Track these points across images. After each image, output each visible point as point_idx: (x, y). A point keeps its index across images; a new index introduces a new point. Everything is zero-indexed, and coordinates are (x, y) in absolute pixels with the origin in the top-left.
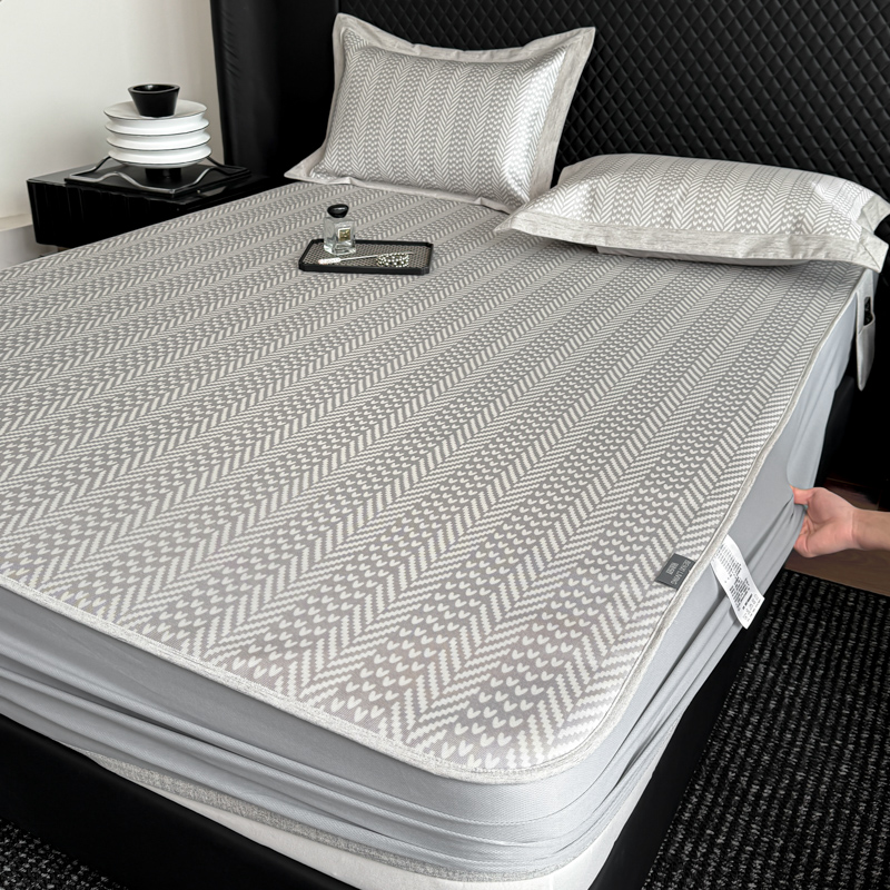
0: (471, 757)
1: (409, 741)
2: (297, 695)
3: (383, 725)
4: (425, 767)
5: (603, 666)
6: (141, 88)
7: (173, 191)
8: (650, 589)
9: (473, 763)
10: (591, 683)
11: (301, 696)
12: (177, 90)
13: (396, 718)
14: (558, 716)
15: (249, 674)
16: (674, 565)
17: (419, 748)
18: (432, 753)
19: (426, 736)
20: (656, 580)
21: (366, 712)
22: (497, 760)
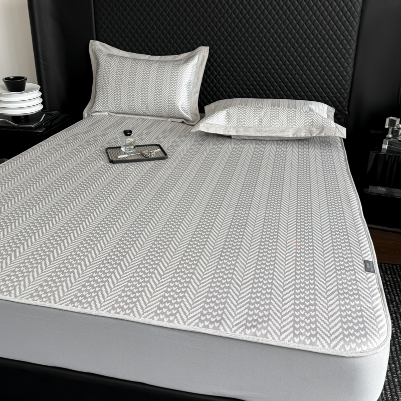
0: (357, 348)
1: (331, 347)
2: (279, 339)
3: (318, 343)
4: (342, 355)
5: (374, 306)
6: (8, 79)
7: (33, 126)
8: (367, 274)
9: (359, 350)
10: (375, 313)
11: (281, 339)
12: (26, 79)
13: (322, 340)
14: (375, 327)
15: (255, 334)
16: (368, 264)
17: (337, 348)
18: (342, 349)
19: (337, 344)
20: (366, 271)
21: (309, 340)
22: (366, 347)
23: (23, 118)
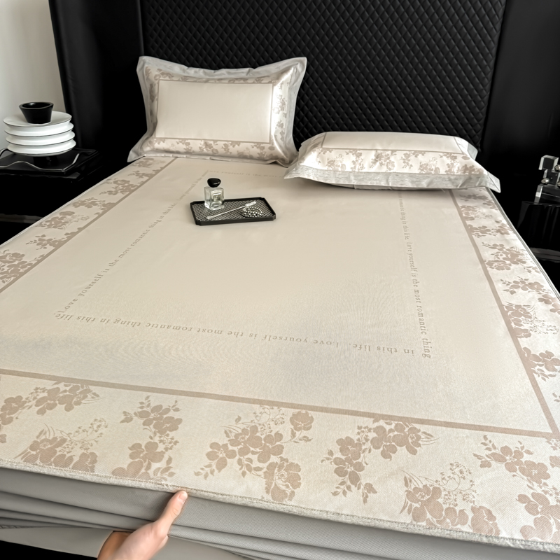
7: (63, 170)
12: (52, 106)
23: (48, 159)
